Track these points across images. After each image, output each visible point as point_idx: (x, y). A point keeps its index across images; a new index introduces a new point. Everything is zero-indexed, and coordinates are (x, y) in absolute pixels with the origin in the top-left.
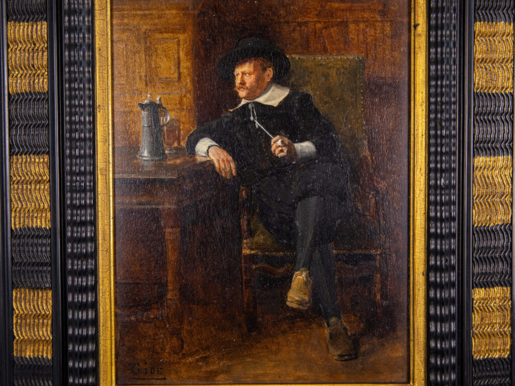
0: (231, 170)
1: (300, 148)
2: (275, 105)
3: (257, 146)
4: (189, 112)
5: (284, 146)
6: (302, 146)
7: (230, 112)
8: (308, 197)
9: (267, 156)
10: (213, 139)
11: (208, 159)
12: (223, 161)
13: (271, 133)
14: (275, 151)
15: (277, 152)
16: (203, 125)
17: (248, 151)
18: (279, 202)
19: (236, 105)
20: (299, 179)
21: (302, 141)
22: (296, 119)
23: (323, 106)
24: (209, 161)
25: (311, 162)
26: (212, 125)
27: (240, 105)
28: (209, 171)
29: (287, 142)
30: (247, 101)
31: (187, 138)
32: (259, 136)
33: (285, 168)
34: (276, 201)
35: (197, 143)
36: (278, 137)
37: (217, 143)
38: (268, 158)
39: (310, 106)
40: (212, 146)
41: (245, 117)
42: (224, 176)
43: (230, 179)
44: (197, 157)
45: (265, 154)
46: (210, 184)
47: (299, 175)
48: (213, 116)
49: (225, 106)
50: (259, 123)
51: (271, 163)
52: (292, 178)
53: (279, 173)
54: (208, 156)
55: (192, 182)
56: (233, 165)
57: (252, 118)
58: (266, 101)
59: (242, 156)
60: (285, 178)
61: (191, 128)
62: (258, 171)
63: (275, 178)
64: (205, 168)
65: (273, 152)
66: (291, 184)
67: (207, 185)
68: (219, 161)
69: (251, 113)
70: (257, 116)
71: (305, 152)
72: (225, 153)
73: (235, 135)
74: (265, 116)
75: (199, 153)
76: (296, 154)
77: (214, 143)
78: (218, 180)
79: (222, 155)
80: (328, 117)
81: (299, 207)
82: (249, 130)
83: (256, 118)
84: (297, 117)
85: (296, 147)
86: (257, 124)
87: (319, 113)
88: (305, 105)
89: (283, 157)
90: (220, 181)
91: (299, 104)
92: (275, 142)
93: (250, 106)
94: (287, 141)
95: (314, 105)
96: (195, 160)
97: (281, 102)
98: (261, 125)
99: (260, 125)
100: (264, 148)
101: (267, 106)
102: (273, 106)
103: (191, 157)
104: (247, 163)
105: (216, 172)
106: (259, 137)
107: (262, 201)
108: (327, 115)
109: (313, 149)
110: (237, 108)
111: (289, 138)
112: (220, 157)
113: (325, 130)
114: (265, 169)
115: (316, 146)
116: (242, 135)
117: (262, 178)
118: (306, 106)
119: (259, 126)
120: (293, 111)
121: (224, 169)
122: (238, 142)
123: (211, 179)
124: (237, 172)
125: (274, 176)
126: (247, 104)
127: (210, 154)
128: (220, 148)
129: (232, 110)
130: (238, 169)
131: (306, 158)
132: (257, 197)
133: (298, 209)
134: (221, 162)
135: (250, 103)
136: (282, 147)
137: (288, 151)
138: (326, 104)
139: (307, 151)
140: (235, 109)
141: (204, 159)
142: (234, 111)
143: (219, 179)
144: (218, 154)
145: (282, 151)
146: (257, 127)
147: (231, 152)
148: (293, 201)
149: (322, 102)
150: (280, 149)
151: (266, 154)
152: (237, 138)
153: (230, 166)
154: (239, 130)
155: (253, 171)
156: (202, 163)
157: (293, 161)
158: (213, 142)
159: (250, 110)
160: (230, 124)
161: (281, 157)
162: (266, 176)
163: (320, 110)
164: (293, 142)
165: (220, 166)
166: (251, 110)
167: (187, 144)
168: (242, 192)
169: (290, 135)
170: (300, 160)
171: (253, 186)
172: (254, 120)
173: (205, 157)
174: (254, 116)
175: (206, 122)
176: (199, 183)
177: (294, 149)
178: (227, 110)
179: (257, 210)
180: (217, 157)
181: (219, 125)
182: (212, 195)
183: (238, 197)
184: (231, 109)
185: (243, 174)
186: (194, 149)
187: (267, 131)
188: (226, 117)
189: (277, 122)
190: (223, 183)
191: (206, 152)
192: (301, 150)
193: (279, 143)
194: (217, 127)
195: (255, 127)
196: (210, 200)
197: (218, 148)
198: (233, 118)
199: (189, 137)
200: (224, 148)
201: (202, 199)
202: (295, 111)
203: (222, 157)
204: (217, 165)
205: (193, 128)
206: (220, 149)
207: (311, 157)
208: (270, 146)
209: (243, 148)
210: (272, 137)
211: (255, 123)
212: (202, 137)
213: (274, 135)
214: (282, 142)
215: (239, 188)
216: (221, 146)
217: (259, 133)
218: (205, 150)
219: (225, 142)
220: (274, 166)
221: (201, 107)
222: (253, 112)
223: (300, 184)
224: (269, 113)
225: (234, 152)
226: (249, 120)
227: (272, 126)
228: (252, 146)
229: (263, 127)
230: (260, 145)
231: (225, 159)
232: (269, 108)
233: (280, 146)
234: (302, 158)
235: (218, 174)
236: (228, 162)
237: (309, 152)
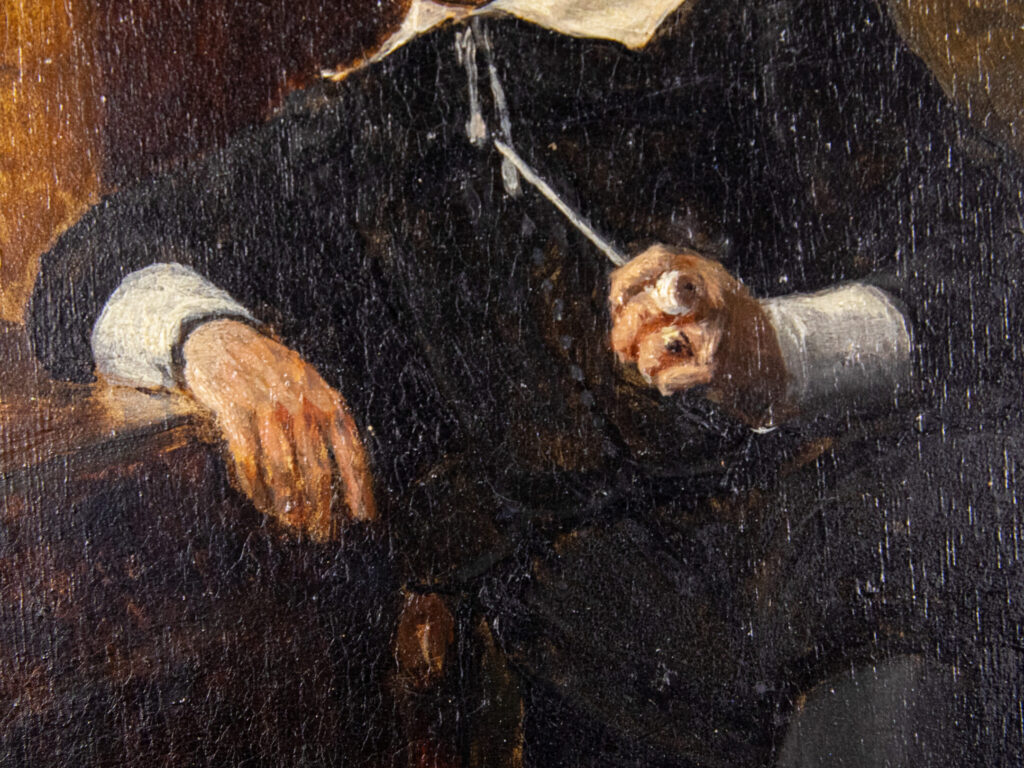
0: (335, 482)
1: (803, 331)
2: (637, 40)
3: (513, 320)
4: (46, 90)
5: (697, 318)
6: (818, 317)
7: (331, 89)
8: (862, 662)
9: (580, 387)
10: (214, 273)
11: (183, 407)
12: (282, 417)
13: (604, 230)
14: (634, 350)
15: (648, 358)
16: (146, 174)
17: (450, 352)
18: (662, 700)
19: (372, 41)
20: (801, 543)
21: (816, 279)
22: (779, 133)
23: (957, 44)
24: (189, 419)
25: (880, 424)
26: (203, 177)
27: (397, 41)
28: (185, 491)
29: (715, 293)
30: (446, 12)
31: (34, 265)
32: (527, 253)
33: (707, 466)
34: (644, 691)
35: (103, 296)
36: (655, 254)
37: (238, 295)
38: (587, 398)
39: (870, 40)
40: (207, 318)
41: (433, 122)
42: (286, 520)
43: (334, 544)
44: (108, 397)
45: (564, 371)
46: (194, 573)
47: (798, 514)
48: (214, 115)
49: (294, 45)
50: (523, 155)
51: (610, 429)
52: (752, 531)
53: (663, 500)
54: (182, 385)
55: (68, 562)
56: (348, 448)
57: (476, 129)
58: (569, 13)
59: (408, 385)
60: (704, 535)
61: (64, 195)
62: (522, 490)
63: (632, 532)
64: (157, 469)
65: (622, 359)
66: (749, 572)
67: (172, 582)
68: (252, 417)
69: (473, 92)
70: (513, 117)
71: (840, 357)
72: (297, 369)
73: (363, 243)
74: (564, 108)
75: (121, 367)
76: (776, 369)
77: (219, 300)
78: (246, 552)
79: (272, 377)
80: (994, 118)
81: (796, 725)
82: (459, 209)
83: (506, 126)
84: (784, 117)
85: (776, 320)
86: (514, 167)
87: (934, 94)
88: (840, 36)
89: (693, 393)
90: (261, 554)
91: (794, 26)
92: (635, 290)
93: (464, 47)
94: (714, 279)
95: (895, 38)
96: (89, 416)
97: (672, 17)
98: (541, 173)
99: (529, 176)
100: (563, 328)
101: (581, 42)
102: (619, 45)
103: (66, 395)
104: (447, 431)
105: (234, 495)
106: (526, 258)
107: (552, 692)
108: (989, 105)
109: (891, 336)
110: (377, 57)
111: (728, 264)
112: (261, 397)
113: (973, 202)
114: (566, 476)
115: (912, 316)
116: (406, 245)
117: (552, 535)
118: (847, 46)
119: (522, 181)
120: (755, 79)
121: (288, 479)
122: (383, 296)
123: (200, 543)
124: (378, 495)
125: (630, 525)
126: (444, 34)
127: (193, 372)
128: (263, 333)
129: (338, 76)
130: (385, 473)
131: (849, 393)
132: (511, 667)
133: (791, 743)
134: (268, 430)
135: (461, 28)
136: (682, 321)
137: (721, 352)
138: (983, 27)
139: (851, 347)
140: (362, 64)
141: (153, 410)
142: (351, 77)
143: (258, 544)
144: (245, 371)
145: (680, 350)
146: (513, 186)
147: (334, 358)
148: (761, 688)
149: (956, 15)
150: (669, 334)
151: (577, 375)
152: (376, 269)
153: (332, 457)
154: (393, 207)
155: (480, 489)
156: (144, 438)
157: (760, 417)
158: (214, 291)
159: (462, 71)
160: (324, 173)
161: (678, 392)
162: (572, 522)
163: (937, 72)
164: (761, 293)
165: (259, 452)
166: (472, 70)
167: (36, 310)
168: (412, 628)
169: (740, 240)
170: (804, 412)
171: (484, 590)
172: (489, 143)
173: (161, 392)
174: (489, 113)
175: (168, 155)
176: (120, 572)
177: (769, 337)
178: (304, 75)
179: (518, 753)
180: (243, 394)
181: (255, 176)
182: (211, 656)
183: (387, 664)
184: (333, 68)
185: (422, 507)
186: (86, 341)
187: (582, 214)
188: (302, 119)
189: (649, 152)
190: (282, 572)
191: (167, 360)
192: (810, 342)
193: (664, 295)
194: (240, 187)
195: (500, 186)
196: (197, 692)
197: (245, 330)
198: (351, 130)
199: (48, 262)
200: (289, 336)
201: (140, 682)
202: (770, 83)
203: (276, 392)
204: (239, 449)
205: (78, 194)
206: (258, 341)
207: (883, 389)
208: (601, 316)
209: (420, 333)
210: (614, 256)
211: (498, 158)
212: (138, 260)
213: (631, 242)
214: (685, 289)
215: (393, 606)
216: (268, 319)
217: (527, 228)
218: (161, 345)
219: (296, 292)
220: (625, 451)
221: (131, 51)
222: (484, 87)
223: (804, 571)
224: (597, 95)
225: (356, 360)
226: (461, 138)
227: (613, 181)
228: (477, 316)
229: (558, 189)
230: (536, 309)
231: (295, 409)
232: (593, 59)
233: (667, 319)
234: (822, 399)
235: (248, 514)
236: (319, 424)
237: (870, 359)
